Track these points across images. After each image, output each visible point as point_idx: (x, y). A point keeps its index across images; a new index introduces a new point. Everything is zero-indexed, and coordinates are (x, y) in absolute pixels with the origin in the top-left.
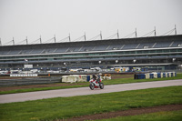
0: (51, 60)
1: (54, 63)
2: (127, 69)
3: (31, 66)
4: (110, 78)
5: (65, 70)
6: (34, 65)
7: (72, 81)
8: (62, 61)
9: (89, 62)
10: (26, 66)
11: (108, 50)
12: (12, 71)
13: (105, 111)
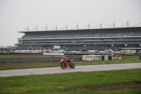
0: (74, 43)
1: (76, 46)
2: (134, 52)
3: (59, 47)
4: (120, 58)
5: (85, 51)
6: (62, 46)
7: (90, 60)
8: (82, 44)
9: (104, 45)
10: (55, 47)
11: (119, 36)
12: (45, 50)
13: (116, 84)
